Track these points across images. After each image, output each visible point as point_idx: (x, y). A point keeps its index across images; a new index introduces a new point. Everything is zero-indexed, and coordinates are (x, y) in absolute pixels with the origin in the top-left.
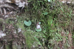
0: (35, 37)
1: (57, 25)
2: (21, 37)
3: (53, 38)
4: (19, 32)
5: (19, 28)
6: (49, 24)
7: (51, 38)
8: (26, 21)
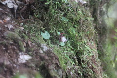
0: (66, 54)
1: (81, 34)
2: (54, 58)
3: (85, 53)
4: (45, 50)
5: (43, 45)
6: (72, 34)
7: (81, 53)
8: (42, 32)
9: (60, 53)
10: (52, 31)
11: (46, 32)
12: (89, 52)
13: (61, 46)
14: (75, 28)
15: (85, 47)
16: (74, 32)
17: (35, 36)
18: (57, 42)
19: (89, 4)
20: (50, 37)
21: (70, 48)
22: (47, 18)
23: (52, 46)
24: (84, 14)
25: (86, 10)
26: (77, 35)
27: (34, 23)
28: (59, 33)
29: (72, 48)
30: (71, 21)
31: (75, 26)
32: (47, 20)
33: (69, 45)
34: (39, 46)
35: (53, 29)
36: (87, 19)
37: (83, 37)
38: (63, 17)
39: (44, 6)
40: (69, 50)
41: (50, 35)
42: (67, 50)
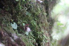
0: (30, 42)
1: (40, 25)
3: (43, 41)
4: (15, 39)
5: (13, 34)
6: (33, 25)
7: (41, 41)
8: (11, 23)
9: (27, 41)
10: (19, 23)
11: (15, 23)
12: (46, 40)
13: (26, 35)
14: (35, 20)
15: (43, 36)
16: (35, 24)
17: (6, 26)
18: (23, 31)
19: (44, 3)
20: (18, 27)
21: (32, 36)
22: (15, 12)
23: (20, 35)
24: (41, 11)
25: (42, 7)
26: (37, 26)
27: (4, 16)
28: (24, 24)
29: (34, 37)
30: (32, 15)
31: (35, 19)
32: (15, 13)
33: (31, 34)
34: (10, 35)
35: (20, 21)
36: (43, 14)
37: (41, 28)
38: (27, 12)
39: (13, 2)
40: (32, 38)
41: (18, 26)
42: (31, 39)
